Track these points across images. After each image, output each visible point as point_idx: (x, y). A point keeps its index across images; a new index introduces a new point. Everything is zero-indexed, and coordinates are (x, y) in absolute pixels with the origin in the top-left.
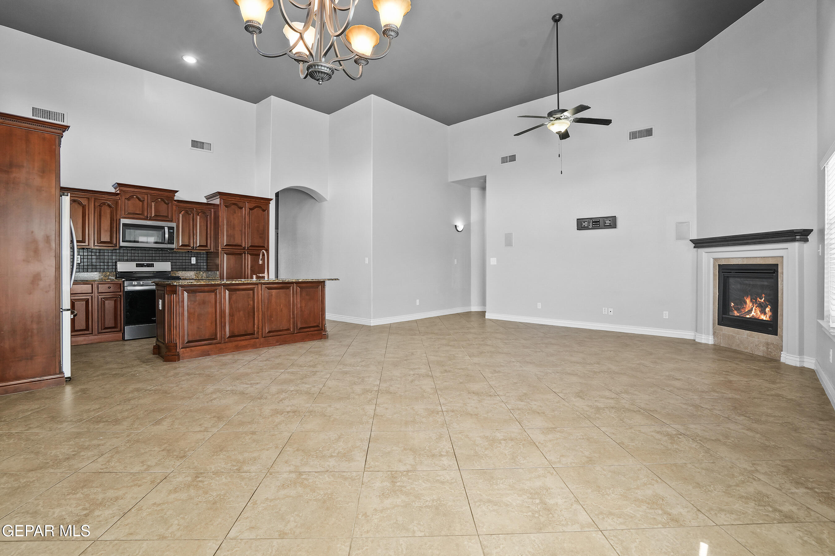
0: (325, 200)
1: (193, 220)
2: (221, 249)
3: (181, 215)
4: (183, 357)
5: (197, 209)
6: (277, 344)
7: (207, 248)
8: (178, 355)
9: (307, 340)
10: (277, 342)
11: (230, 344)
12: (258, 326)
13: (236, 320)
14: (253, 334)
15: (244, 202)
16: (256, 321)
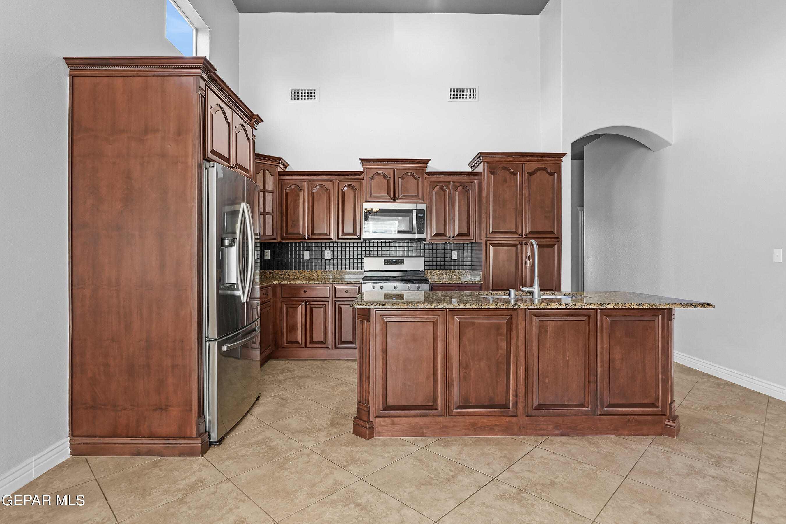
0: (667, 144)
1: (450, 197)
2: (485, 239)
3: (434, 193)
4: (379, 432)
5: (454, 182)
6: (557, 432)
7: (468, 238)
8: (372, 428)
9: (626, 432)
10: (557, 426)
11: (461, 421)
12: (517, 391)
13: (472, 375)
14: (506, 406)
15: (520, 163)
16: (513, 383)
